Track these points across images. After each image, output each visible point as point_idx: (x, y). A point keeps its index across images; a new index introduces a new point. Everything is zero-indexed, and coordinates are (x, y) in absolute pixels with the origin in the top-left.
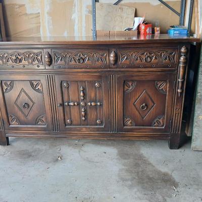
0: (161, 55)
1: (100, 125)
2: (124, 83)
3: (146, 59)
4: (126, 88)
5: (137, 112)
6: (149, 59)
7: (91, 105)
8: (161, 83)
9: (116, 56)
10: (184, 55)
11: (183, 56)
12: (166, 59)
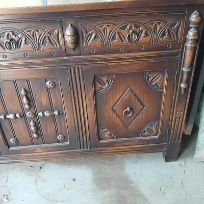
0: (155, 28)
1: (62, 141)
2: (94, 78)
3: (129, 36)
4: (99, 86)
5: (118, 119)
6: (134, 37)
7: (44, 115)
8: (155, 75)
9: (76, 34)
10: (195, 28)
11: (192, 29)
12: (164, 34)
